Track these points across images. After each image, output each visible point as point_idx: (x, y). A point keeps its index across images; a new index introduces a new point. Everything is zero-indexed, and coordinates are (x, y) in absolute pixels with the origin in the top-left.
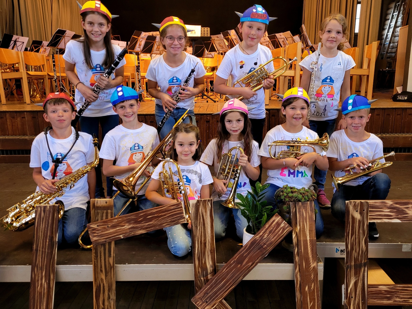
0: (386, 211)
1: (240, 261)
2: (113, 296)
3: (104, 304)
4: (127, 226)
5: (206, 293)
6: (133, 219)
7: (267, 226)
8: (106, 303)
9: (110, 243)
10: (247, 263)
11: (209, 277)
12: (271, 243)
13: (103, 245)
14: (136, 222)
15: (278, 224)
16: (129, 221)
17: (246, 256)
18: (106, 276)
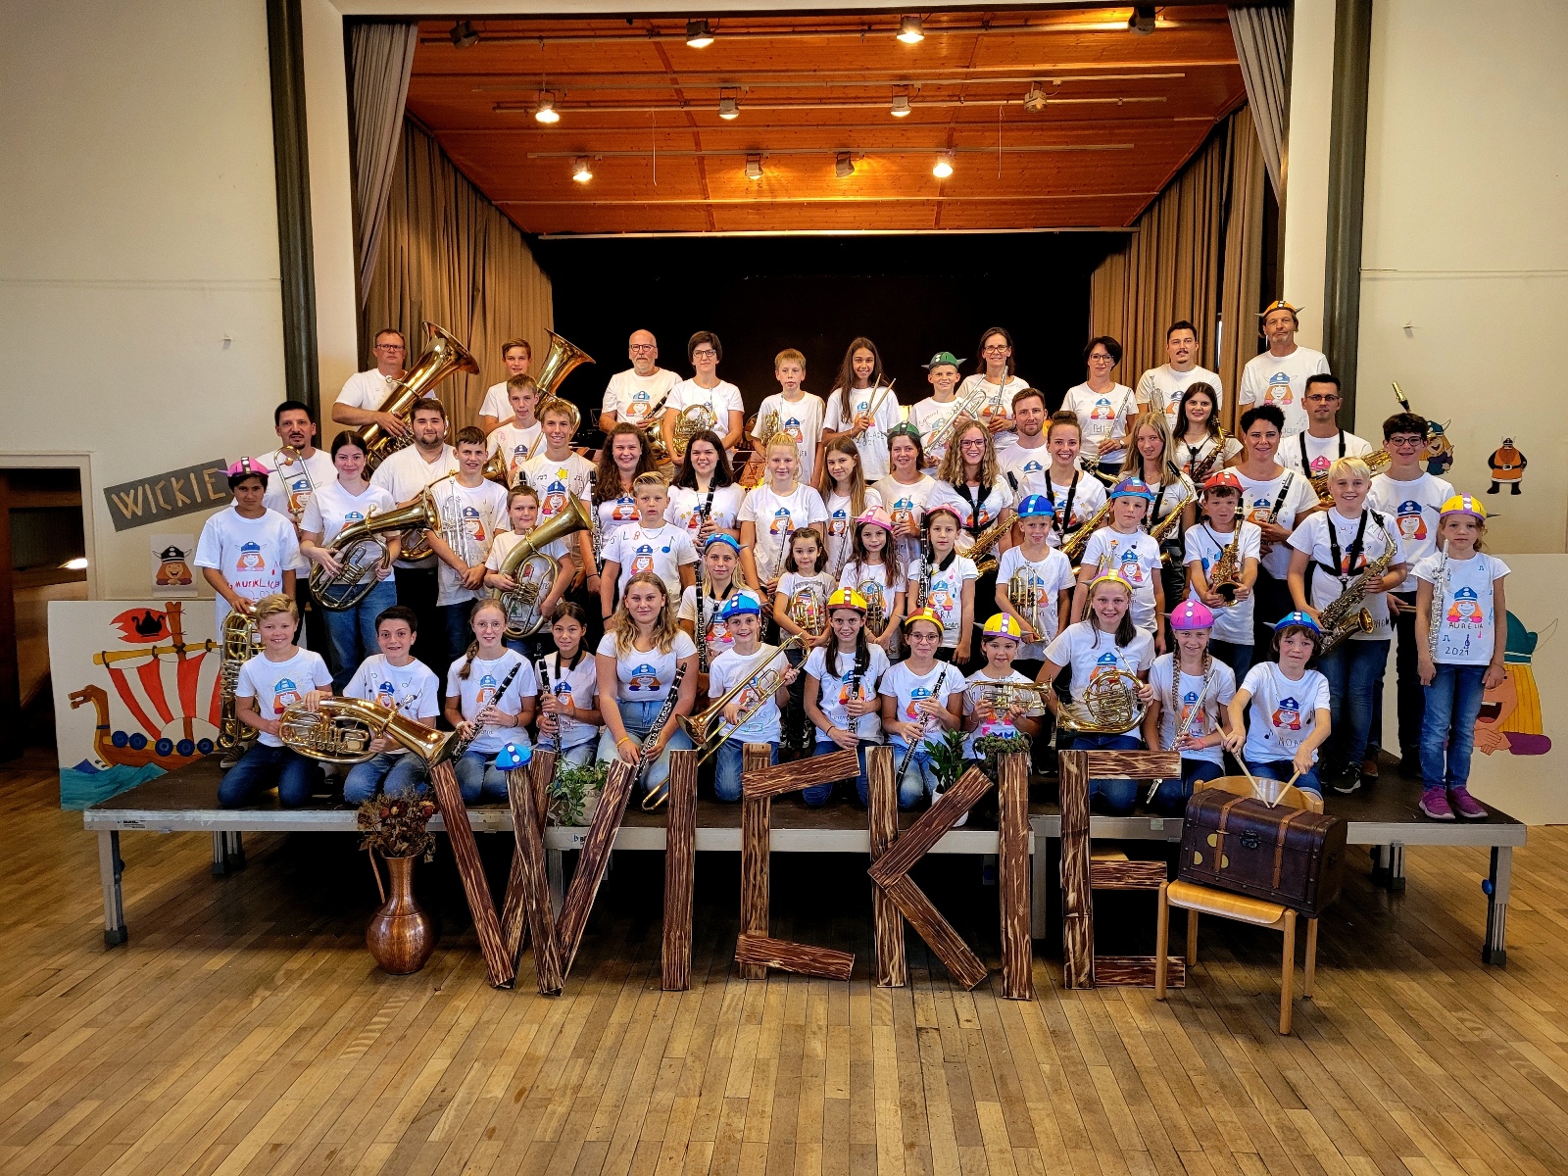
0: (1111, 765)
1: (928, 824)
2: (767, 869)
3: (755, 879)
4: (788, 778)
5: (886, 863)
6: (796, 769)
7: (962, 779)
8: (758, 878)
9: (765, 799)
10: (937, 826)
11: (889, 845)
12: (967, 802)
13: (757, 801)
14: (800, 773)
15: (976, 778)
16: (790, 772)
17: (936, 818)
18: (759, 842)
